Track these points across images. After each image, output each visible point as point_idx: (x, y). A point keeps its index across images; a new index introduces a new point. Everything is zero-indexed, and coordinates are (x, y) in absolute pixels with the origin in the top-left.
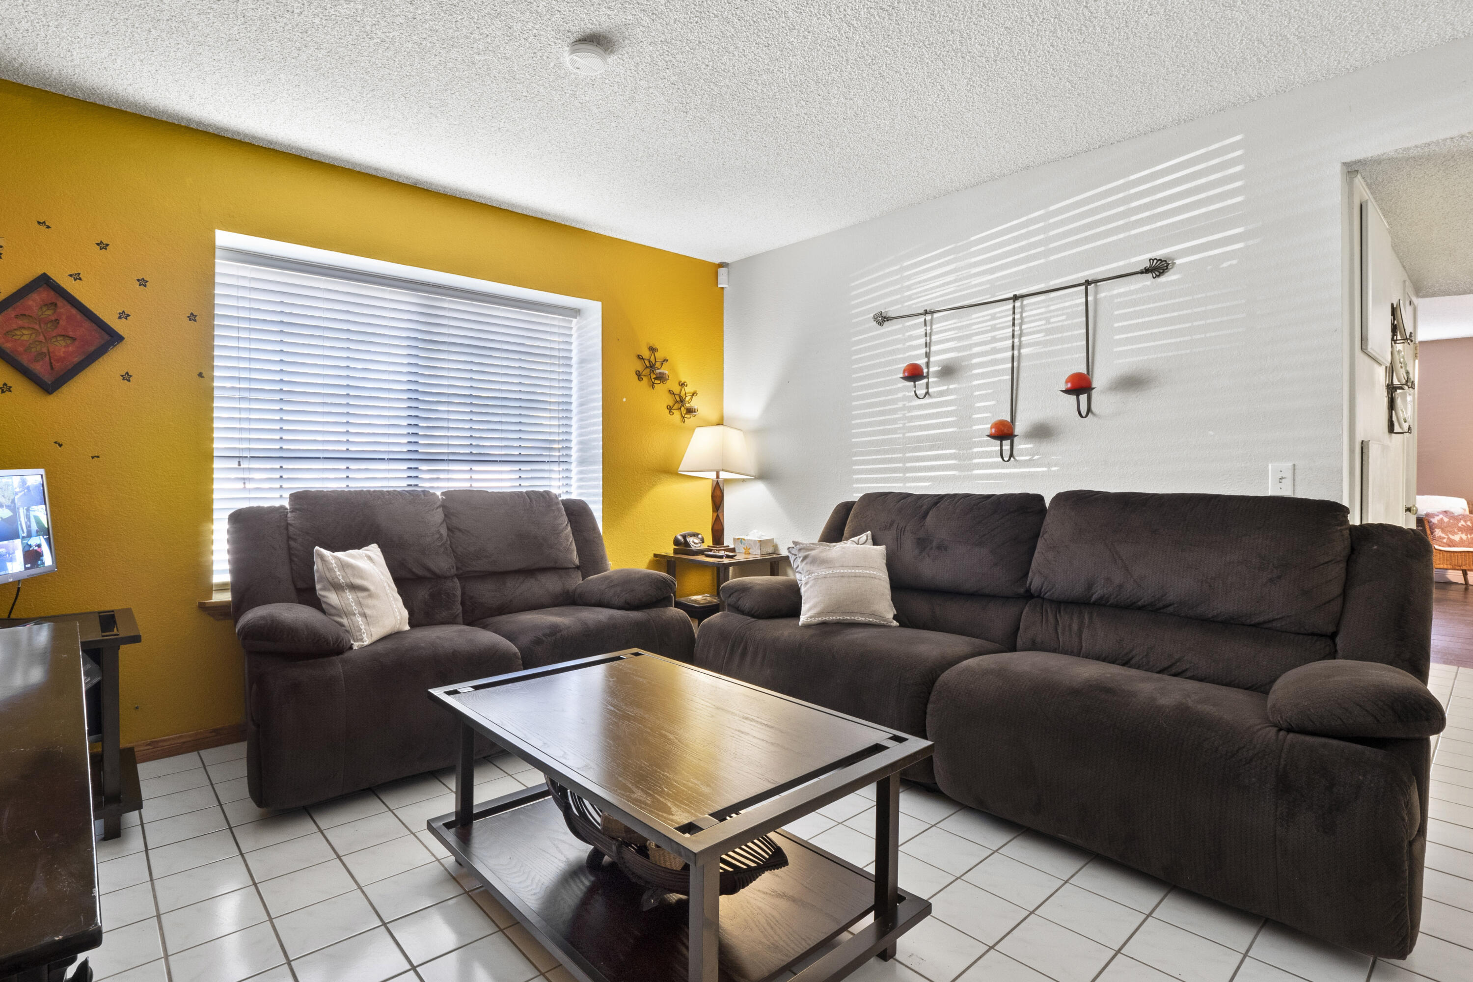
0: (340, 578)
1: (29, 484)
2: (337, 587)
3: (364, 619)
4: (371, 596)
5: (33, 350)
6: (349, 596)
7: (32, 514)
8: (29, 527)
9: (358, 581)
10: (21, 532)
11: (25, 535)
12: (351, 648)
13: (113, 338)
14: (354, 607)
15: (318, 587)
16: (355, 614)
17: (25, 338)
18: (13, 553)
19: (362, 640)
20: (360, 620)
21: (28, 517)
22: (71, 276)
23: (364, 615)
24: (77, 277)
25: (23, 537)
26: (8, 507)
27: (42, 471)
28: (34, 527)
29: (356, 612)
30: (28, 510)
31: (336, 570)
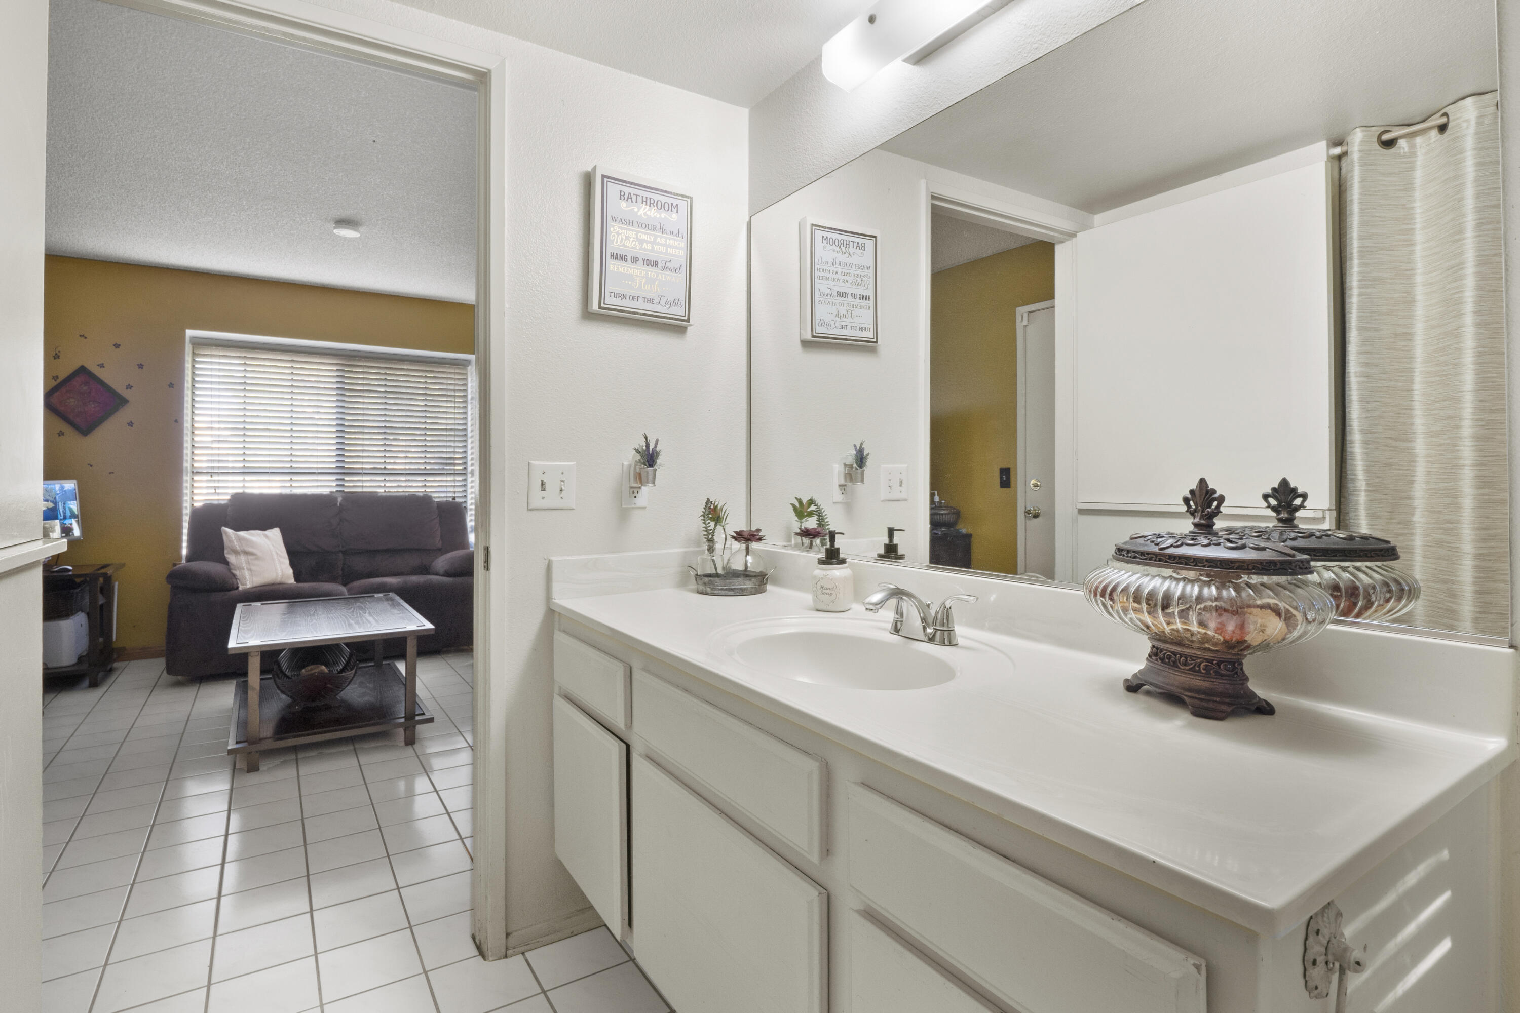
0: (237, 547)
1: (66, 489)
2: (236, 552)
3: (250, 572)
4: (258, 558)
5: (76, 411)
6: (243, 558)
7: (67, 506)
8: (64, 513)
9: (250, 550)
10: (59, 516)
11: (62, 518)
12: (238, 588)
13: (124, 401)
14: (244, 565)
15: (226, 551)
16: (244, 569)
17: (73, 404)
18: (54, 527)
19: (246, 585)
20: (247, 573)
21: (64, 508)
22: (98, 365)
23: (250, 570)
24: (102, 366)
25: (61, 519)
26: (51, 501)
27: (75, 481)
28: (68, 514)
29: (245, 568)
30: (64, 504)
31: (235, 541)
